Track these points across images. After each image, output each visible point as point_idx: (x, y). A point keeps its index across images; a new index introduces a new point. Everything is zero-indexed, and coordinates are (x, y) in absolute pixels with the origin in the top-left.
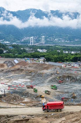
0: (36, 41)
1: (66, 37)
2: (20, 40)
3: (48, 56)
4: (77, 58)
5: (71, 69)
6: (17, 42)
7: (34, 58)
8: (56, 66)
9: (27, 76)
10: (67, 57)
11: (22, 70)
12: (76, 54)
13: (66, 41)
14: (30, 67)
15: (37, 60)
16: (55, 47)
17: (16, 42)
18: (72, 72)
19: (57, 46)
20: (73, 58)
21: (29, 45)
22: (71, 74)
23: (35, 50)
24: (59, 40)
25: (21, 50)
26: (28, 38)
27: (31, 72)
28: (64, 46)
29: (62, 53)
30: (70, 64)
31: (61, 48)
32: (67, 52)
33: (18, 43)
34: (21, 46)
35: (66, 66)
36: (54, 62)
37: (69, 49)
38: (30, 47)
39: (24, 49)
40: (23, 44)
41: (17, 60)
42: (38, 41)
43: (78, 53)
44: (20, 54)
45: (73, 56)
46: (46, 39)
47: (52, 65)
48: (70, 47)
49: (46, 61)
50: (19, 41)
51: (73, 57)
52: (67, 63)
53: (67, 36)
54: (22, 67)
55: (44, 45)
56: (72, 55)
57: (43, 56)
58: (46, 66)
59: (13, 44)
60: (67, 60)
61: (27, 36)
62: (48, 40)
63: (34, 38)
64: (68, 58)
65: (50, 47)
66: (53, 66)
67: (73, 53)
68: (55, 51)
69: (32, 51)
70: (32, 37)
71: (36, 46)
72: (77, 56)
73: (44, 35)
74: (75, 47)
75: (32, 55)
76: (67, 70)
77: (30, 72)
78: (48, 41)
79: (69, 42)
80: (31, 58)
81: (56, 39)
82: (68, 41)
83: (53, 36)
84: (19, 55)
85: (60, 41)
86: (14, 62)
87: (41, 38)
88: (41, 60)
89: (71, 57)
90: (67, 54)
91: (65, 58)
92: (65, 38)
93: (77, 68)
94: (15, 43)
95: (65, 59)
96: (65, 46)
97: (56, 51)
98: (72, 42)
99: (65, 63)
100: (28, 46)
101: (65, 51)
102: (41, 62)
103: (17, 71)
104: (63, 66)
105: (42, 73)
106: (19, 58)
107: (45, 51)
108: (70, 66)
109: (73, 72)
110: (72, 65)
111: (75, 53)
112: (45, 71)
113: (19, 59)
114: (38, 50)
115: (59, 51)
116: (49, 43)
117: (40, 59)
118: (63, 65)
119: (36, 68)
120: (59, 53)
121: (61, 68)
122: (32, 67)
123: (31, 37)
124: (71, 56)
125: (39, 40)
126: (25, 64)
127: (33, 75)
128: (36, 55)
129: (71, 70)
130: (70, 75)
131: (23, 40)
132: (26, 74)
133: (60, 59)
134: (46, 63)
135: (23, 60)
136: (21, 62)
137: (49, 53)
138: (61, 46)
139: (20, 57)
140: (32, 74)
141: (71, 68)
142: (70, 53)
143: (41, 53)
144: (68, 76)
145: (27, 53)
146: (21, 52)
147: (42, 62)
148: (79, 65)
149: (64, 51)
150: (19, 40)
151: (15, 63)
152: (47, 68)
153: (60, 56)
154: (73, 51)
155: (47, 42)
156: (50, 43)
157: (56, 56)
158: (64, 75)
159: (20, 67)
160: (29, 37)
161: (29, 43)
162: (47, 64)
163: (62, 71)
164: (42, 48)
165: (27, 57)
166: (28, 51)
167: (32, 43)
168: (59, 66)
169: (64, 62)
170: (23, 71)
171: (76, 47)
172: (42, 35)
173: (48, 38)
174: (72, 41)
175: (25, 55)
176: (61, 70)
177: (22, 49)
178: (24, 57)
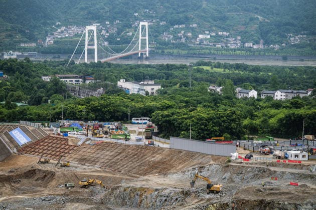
0: (110, 43)
1: (246, 24)
2: (35, 40)
3: (166, 113)
4: (300, 118)
5: (272, 169)
6: (25, 50)
7: (103, 119)
8: (204, 155)
9: (72, 201)
10: (252, 116)
11: (48, 177)
12: (295, 104)
13: (246, 45)
14: (83, 160)
15: (117, 128)
16: (199, 71)
17: (19, 50)
18: (276, 183)
19: (205, 68)
20: (281, 120)
21: (77, 62)
22: (273, 192)
23: (105, 86)
24: (218, 39)
25: (43, 85)
26: (74, 29)
27: (90, 185)
28: (238, 67)
29: (230, 98)
30: (267, 149)
31: (227, 76)
32: (253, 94)
33: (26, 54)
34: (44, 68)
35: (248, 157)
36: (192, 138)
37: (264, 81)
38: (85, 72)
39: (56, 83)
40: (49, 58)
41: (25, 131)
42: (118, 42)
43: (305, 99)
44: (38, 102)
45: (282, 113)
46: (155, 33)
47: (188, 152)
48: (268, 69)
49: (157, 134)
50: (34, 45)
51: (282, 116)
52: (255, 142)
53: (251, 19)
54: (46, 162)
55: (147, 63)
56: (278, 105)
57: (146, 112)
58: (158, 157)
59: (6, 57)
60: (254, 131)
61: (67, 24)
62: (166, 37)
63: (99, 31)
64: (257, 122)
65: (176, 73)
66: (191, 155)
67: (279, 95)
68: (197, 88)
69: (94, 88)
70: (93, 28)
71: (109, 65)
72: (301, 111)
73: (147, 17)
74: (291, 68)
75: (95, 110)
76: (255, 177)
77: (84, 187)
78: (166, 44)
79: (261, 47)
80: (86, 120)
81: (201, 36)
82: (257, 43)
83: (187, 20)
84: (35, 109)
85: (219, 46)
86: (12, 140)
87: (136, 28)
88: (136, 131)
89: (271, 117)
90: (253, 102)
91: (246, 122)
92: (242, 29)
93: (301, 166)
94: (14, 55)
95: (246, 127)
96: (245, 68)
97: (203, 91)
98: (277, 47)
99: (243, 142)
100: (72, 69)
101: (246, 88)
102: (133, 137)
103: (25, 181)
104: (235, 155)
105: (142, 189)
106: (31, 120)
107: (152, 88)
108: (270, 159)
109: (283, 185)
110: (277, 153)
111: (290, 96)
112: (155, 181)
113: (32, 126)
114: (122, 83)
115: (218, 90)
116: (171, 54)
117: (130, 127)
118: (236, 153)
119: (111, 165)
120: (216, 100)
121: (227, 164)
122: (93, 162)
123: (89, 28)
124: (273, 111)
125: (127, 41)
126: (61, 147)
127: (97, 198)
128: (112, 109)
129: (272, 173)
130: (268, 199)
131: (49, 41)
132: (66, 195)
133: (220, 125)
134: (157, 143)
135: (53, 130)
136: (43, 140)
137: (172, 98)
138: (225, 67)
139: (40, 119)
140: (92, 193)
141: (272, 165)
142: (269, 99)
143: (133, 98)
144: (262, 202)
145: (69, 97)
146: (41, 93)
147: (140, 140)
148: (311, 151)
149: (238, 89)
150: (31, 39)
151: (17, 146)
152: (162, 168)
153: (223, 109)
154: (282, 88)
155: (160, 48)
156: (175, 51)
157: (202, 112)
158: (243, 197)
159: (40, 162)
160: (77, 24)
161: (80, 52)
162: (162, 149)
163: (231, 180)
164: (138, 78)
165: (72, 116)
166: (73, 89)
167: (91, 52)
168: (216, 158)
169: (239, 139)
170: (54, 183)
171: (295, 69)
172: (136, 19)
173: (166, 29)
174: (274, 43)
175: (61, 106)
176: (227, 175)
177: (47, 79)
178: (55, 118)
